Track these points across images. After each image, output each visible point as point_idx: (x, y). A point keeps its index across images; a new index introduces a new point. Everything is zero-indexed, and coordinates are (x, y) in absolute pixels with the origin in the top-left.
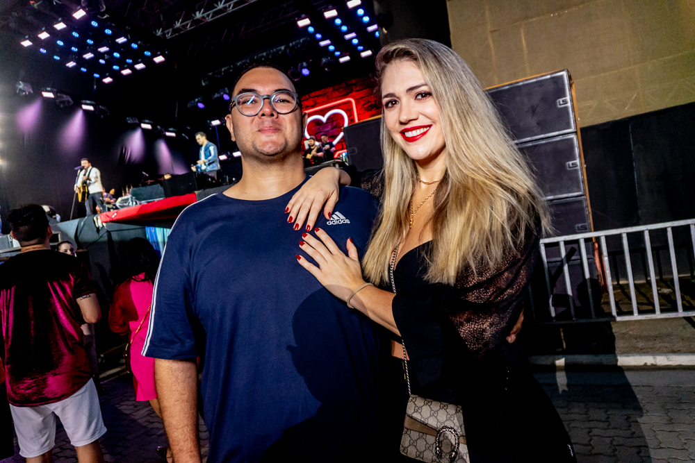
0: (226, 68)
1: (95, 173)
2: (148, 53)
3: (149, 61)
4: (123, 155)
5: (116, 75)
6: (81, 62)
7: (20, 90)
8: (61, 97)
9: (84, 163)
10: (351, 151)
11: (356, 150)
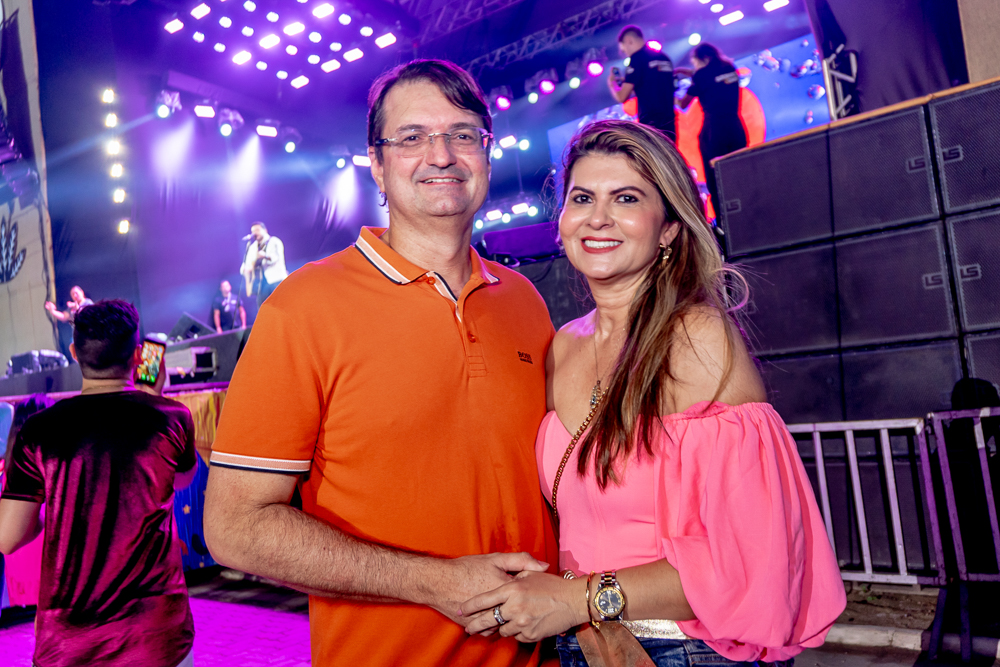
0: (504, 49)
1: (275, 248)
2: (366, 31)
3: (368, 45)
4: (323, 213)
5: (314, 72)
6: (259, 55)
8: (225, 114)
9: (259, 230)
10: (730, 207)
11: (739, 204)
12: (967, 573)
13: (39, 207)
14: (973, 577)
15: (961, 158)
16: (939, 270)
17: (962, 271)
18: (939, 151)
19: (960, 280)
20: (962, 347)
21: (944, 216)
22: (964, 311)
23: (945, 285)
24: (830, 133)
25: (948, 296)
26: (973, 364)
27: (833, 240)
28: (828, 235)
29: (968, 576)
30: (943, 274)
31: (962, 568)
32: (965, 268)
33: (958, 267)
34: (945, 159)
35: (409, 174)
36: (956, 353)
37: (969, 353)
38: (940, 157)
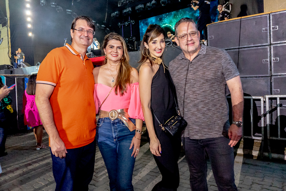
7: (42, 3)
8: (58, 7)
10: (210, 38)
11: (213, 37)
12: (270, 137)
13: (7, 27)
14: (271, 138)
15: (278, 29)
16: (268, 58)
17: (273, 59)
18: (272, 27)
19: (272, 62)
20: (271, 79)
21: (271, 44)
22: (273, 70)
23: (269, 63)
24: (242, 20)
25: (269, 65)
26: (273, 84)
27: (239, 48)
28: (238, 47)
29: (270, 138)
30: (268, 60)
31: (268, 135)
32: (274, 58)
33: (273, 58)
34: (273, 29)
35: (79, 36)
36: (269, 80)
37: (273, 81)
38: (271, 29)
